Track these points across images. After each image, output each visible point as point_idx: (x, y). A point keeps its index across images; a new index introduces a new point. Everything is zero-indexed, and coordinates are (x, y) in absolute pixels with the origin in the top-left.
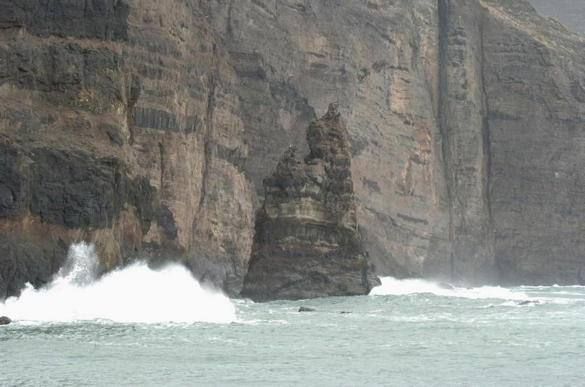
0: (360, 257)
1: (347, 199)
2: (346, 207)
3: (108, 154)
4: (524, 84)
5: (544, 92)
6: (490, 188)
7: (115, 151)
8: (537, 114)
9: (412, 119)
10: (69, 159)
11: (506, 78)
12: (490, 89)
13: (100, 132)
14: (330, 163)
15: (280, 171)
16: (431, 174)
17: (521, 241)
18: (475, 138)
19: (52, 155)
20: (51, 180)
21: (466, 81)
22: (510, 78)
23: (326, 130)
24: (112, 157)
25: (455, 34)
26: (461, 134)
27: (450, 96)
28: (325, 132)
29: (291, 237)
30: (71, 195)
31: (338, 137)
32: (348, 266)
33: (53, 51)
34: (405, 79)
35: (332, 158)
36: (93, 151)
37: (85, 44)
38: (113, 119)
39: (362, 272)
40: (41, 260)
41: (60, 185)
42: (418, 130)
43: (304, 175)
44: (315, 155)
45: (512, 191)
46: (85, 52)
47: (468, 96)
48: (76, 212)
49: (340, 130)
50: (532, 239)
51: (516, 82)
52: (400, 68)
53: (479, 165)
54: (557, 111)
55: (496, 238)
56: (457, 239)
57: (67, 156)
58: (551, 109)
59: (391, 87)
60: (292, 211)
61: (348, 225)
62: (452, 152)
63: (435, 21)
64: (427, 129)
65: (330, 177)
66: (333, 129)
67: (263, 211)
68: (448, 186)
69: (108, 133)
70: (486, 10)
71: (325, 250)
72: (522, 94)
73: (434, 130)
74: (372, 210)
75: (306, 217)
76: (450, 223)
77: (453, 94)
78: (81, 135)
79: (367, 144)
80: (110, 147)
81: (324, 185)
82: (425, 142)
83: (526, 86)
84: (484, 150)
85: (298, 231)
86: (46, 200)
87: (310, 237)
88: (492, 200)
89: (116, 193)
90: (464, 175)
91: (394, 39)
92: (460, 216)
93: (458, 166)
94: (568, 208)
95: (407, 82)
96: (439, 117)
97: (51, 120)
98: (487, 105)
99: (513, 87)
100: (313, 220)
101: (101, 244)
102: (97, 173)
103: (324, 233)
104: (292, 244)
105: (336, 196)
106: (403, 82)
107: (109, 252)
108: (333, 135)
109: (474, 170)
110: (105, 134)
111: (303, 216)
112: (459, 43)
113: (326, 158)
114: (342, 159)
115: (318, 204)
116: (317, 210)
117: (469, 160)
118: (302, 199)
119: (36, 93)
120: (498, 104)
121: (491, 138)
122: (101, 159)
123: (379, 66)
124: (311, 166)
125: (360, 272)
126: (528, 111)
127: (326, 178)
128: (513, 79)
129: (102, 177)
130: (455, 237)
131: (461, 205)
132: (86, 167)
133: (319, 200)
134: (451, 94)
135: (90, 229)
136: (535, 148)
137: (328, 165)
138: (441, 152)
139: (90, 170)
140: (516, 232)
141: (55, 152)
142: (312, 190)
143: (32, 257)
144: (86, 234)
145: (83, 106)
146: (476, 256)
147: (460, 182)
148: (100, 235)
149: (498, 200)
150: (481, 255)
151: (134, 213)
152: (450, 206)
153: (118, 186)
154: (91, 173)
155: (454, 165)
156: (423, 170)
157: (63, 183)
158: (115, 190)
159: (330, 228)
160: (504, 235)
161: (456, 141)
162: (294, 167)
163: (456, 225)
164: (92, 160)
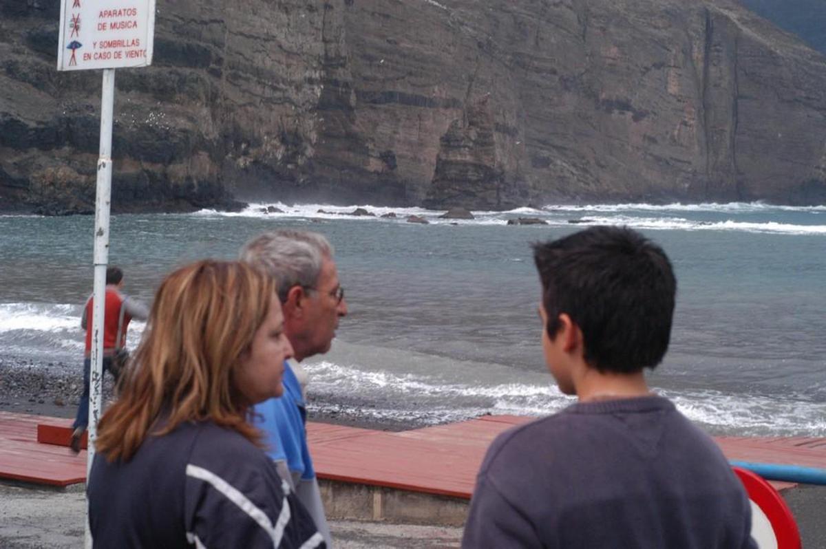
3: (184, 127)
4: (762, 77)
6: (735, 142)
7: (189, 125)
9: (683, 98)
12: (740, 80)
15: (449, 133)
16: (695, 133)
21: (722, 75)
25: (715, 46)
26: (717, 109)
27: (711, 84)
34: (678, 73)
41: (150, 142)
42: (686, 105)
43: (463, 135)
47: (723, 84)
52: (674, 66)
53: (728, 128)
55: (737, 174)
56: (712, 173)
59: (668, 78)
60: (455, 156)
61: (489, 164)
62: (711, 119)
63: (703, 37)
64: (693, 105)
68: (706, 141)
70: (741, 30)
71: (475, 178)
72: (761, 84)
73: (698, 106)
74: (651, 155)
75: (464, 159)
76: (707, 163)
77: (713, 83)
79: (648, 113)
81: (476, 141)
82: (691, 113)
83: (763, 79)
84: (733, 118)
85: (458, 167)
87: (465, 170)
88: (736, 150)
90: (718, 134)
91: (671, 49)
92: (714, 159)
93: (714, 128)
95: (680, 75)
96: (703, 98)
98: (737, 90)
99: (755, 79)
100: (469, 161)
102: (174, 136)
103: (475, 169)
105: (483, 148)
106: (677, 75)
107: (180, 176)
109: (725, 131)
111: (462, 159)
112: (718, 51)
115: (472, 152)
116: (471, 155)
117: (721, 125)
118: (462, 149)
119: (151, 95)
120: (745, 90)
121: (738, 111)
123: (658, 66)
124: (468, 130)
129: (176, 138)
130: (710, 172)
131: (715, 153)
133: (472, 150)
138: (702, 119)
142: (468, 144)
144: (164, 167)
147: (715, 138)
149: (740, 150)
152: (708, 153)
153: (189, 143)
155: (712, 127)
156: (689, 131)
157: (152, 141)
158: (187, 145)
159: (478, 166)
160: (742, 172)
161: (714, 113)
162: (457, 131)
163: (711, 165)
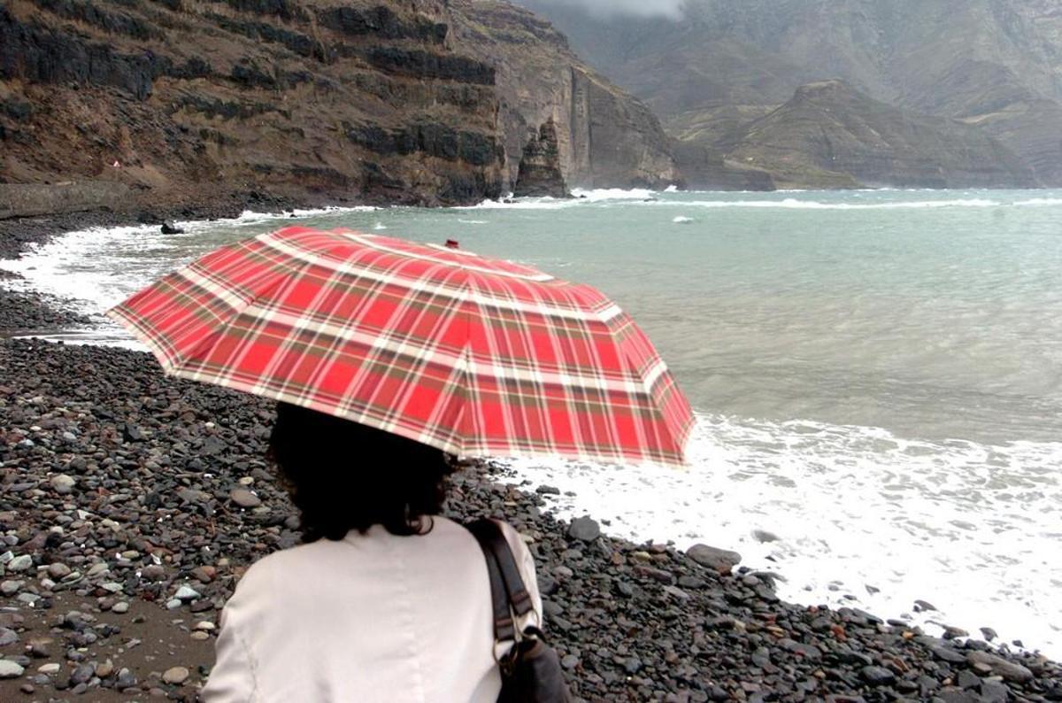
0: (562, 181)
1: (556, 156)
2: (556, 160)
3: (489, 134)
5: (613, 114)
6: (591, 154)
7: (492, 133)
8: (610, 124)
10: (475, 136)
11: (598, 109)
12: (592, 113)
13: (486, 125)
14: (549, 141)
15: (530, 145)
18: (586, 133)
19: (468, 135)
20: (469, 145)
21: (582, 110)
24: (491, 136)
25: (578, 90)
26: (580, 132)
29: (534, 172)
33: (466, 89)
34: (559, 108)
36: (483, 133)
37: (479, 86)
43: (539, 146)
44: (543, 138)
45: (600, 155)
46: (479, 90)
48: (478, 159)
52: (557, 104)
53: (587, 144)
54: (619, 123)
58: (616, 122)
60: (534, 161)
61: (556, 167)
62: (577, 139)
63: (571, 85)
64: (565, 129)
65: (549, 147)
67: (523, 161)
69: (488, 125)
70: (590, 81)
71: (547, 177)
72: (605, 115)
73: (569, 129)
75: (540, 164)
77: (577, 115)
78: (478, 126)
80: (490, 131)
81: (547, 150)
83: (606, 112)
84: (589, 138)
85: (536, 169)
87: (541, 172)
88: (592, 159)
90: (581, 148)
91: (555, 92)
93: (579, 144)
96: (571, 124)
97: (466, 119)
98: (591, 120)
99: (601, 112)
100: (543, 165)
102: (486, 142)
103: (547, 170)
104: (534, 175)
105: (552, 155)
108: (551, 130)
109: (585, 146)
111: (538, 163)
112: (580, 94)
113: (548, 139)
114: (554, 140)
115: (545, 159)
116: (544, 161)
117: (583, 142)
118: (538, 156)
119: (459, 107)
120: (594, 119)
121: (592, 133)
122: (487, 136)
123: (549, 103)
124: (542, 143)
126: (607, 122)
128: (601, 109)
129: (488, 144)
132: (481, 140)
133: (545, 157)
136: (609, 137)
139: (483, 141)
141: (469, 133)
142: (542, 153)
145: (478, 114)
147: (579, 151)
149: (594, 159)
153: (494, 148)
155: (577, 144)
157: (473, 146)
158: (494, 150)
159: (549, 168)
161: (578, 135)
162: (535, 143)
164: (483, 137)
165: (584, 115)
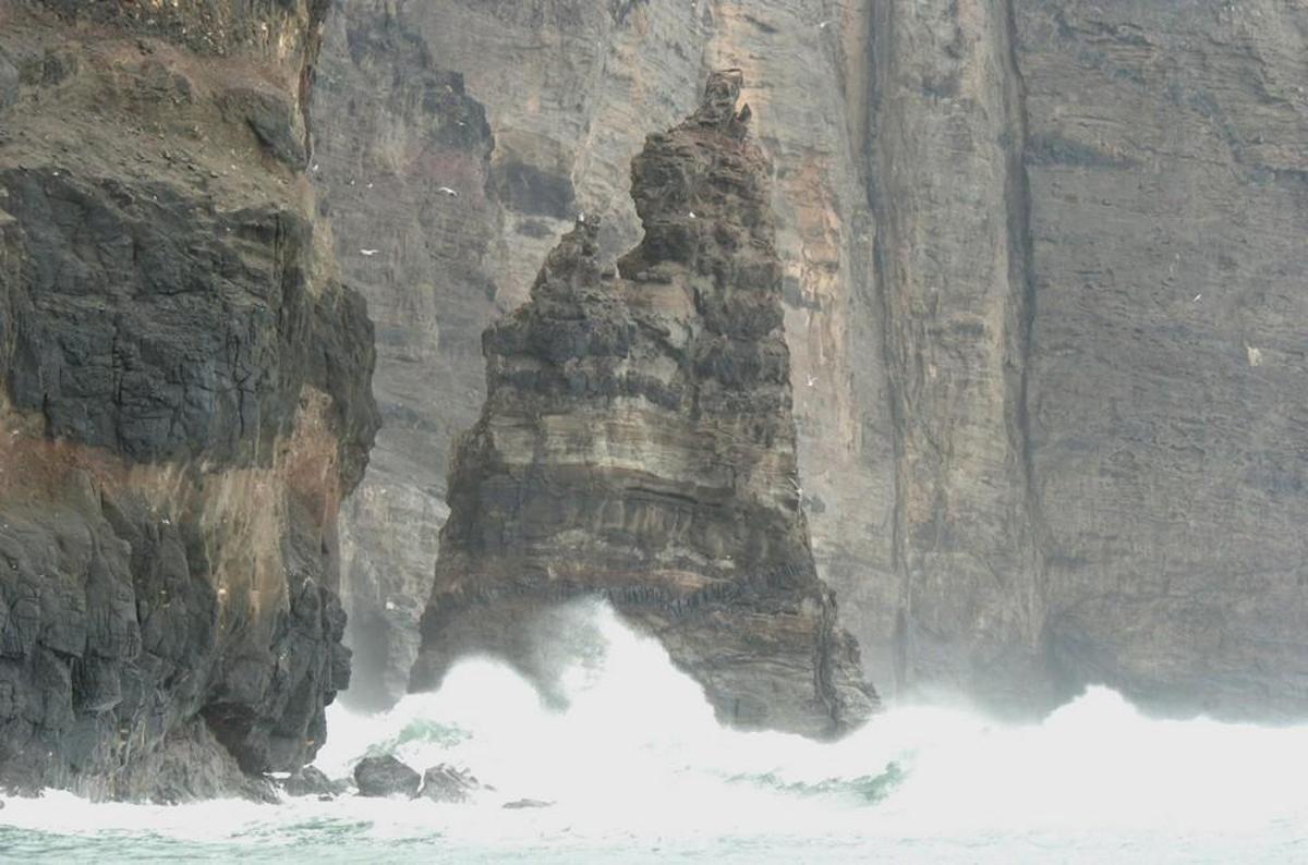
0: (808, 607)
1: (770, 407)
2: (764, 435)
3: (257, 200)
4: (1147, 45)
5: (1215, 77)
6: (1032, 396)
7: (279, 190)
8: (1188, 149)
9: (778, 154)
10: (132, 213)
11: (1088, 27)
12: (1035, 62)
13: (224, 120)
14: (712, 278)
15: (546, 304)
16: (839, 344)
17: (1133, 575)
18: (985, 225)
19: (74, 198)
20: (71, 284)
21: (958, 31)
22: (1102, 26)
23: (702, 162)
24: (272, 211)
26: (940, 212)
27: (906, 81)
28: (699, 171)
29: (577, 534)
30: (143, 344)
31: (741, 190)
32: (767, 638)
34: (760, 18)
35: (719, 263)
36: (203, 185)
38: (265, 73)
39: (813, 661)
40: (50, 575)
41: (99, 304)
42: (797, 194)
43: (626, 317)
44: (660, 249)
45: (1106, 405)
47: (965, 83)
48: (160, 403)
49: (748, 166)
50: (1168, 568)
51: (1124, 40)
53: (994, 318)
54: (1257, 142)
55: (1049, 562)
56: (919, 563)
57: (125, 201)
58: (1237, 135)
59: (713, 45)
60: (583, 442)
61: (769, 497)
62: (909, 270)
64: (829, 189)
65: (711, 327)
66: (724, 163)
67: (482, 440)
68: (890, 385)
69: (251, 124)
71: (691, 580)
72: (1143, 82)
73: (852, 193)
75: (628, 463)
76: (896, 511)
77: (916, 74)
78: (155, 130)
80: (261, 174)
81: (690, 355)
82: (822, 234)
83: (1156, 55)
84: (1011, 265)
85: (599, 512)
86: (56, 357)
87: (640, 534)
88: (1034, 437)
89: (284, 340)
90: (945, 347)
92: (930, 486)
93: (925, 316)
94: (1289, 465)
95: (767, 29)
96: (866, 150)
97: (53, 70)
98: (1025, 115)
99: (1111, 56)
100: (652, 477)
101: (236, 523)
102: (227, 266)
103: (687, 524)
104: (580, 558)
105: (734, 395)
106: (754, 30)
107: (261, 554)
108: (725, 184)
109: (978, 331)
110: (241, 127)
111: (619, 462)
113: (701, 262)
114: (756, 267)
115: (669, 422)
116: (666, 439)
117: (964, 300)
118: (618, 400)
120: (1060, 114)
121: (1033, 225)
122: (237, 216)
124: (647, 288)
125: (807, 661)
126: (1162, 139)
127: (697, 330)
128: (1112, 31)
129: (240, 279)
130: (910, 557)
131: (933, 452)
132: (187, 243)
133: (673, 406)
134: (907, 76)
135: (204, 467)
136: (1183, 262)
137: (706, 285)
138: (870, 269)
139: (204, 255)
140: (1115, 545)
141: (83, 187)
142: (649, 373)
143: (25, 564)
144: (191, 485)
145: (160, 25)
146: (982, 623)
147: (933, 371)
148: (235, 491)
149: (1056, 436)
150: (999, 622)
151: (324, 416)
152: (899, 452)
153: (293, 316)
154: (208, 263)
155: (913, 313)
156: (812, 330)
157: (113, 300)
158: (285, 330)
160: (1073, 553)
161: (920, 236)
162: (591, 292)
163: (915, 516)
164: (204, 219)
165: (973, 82)
